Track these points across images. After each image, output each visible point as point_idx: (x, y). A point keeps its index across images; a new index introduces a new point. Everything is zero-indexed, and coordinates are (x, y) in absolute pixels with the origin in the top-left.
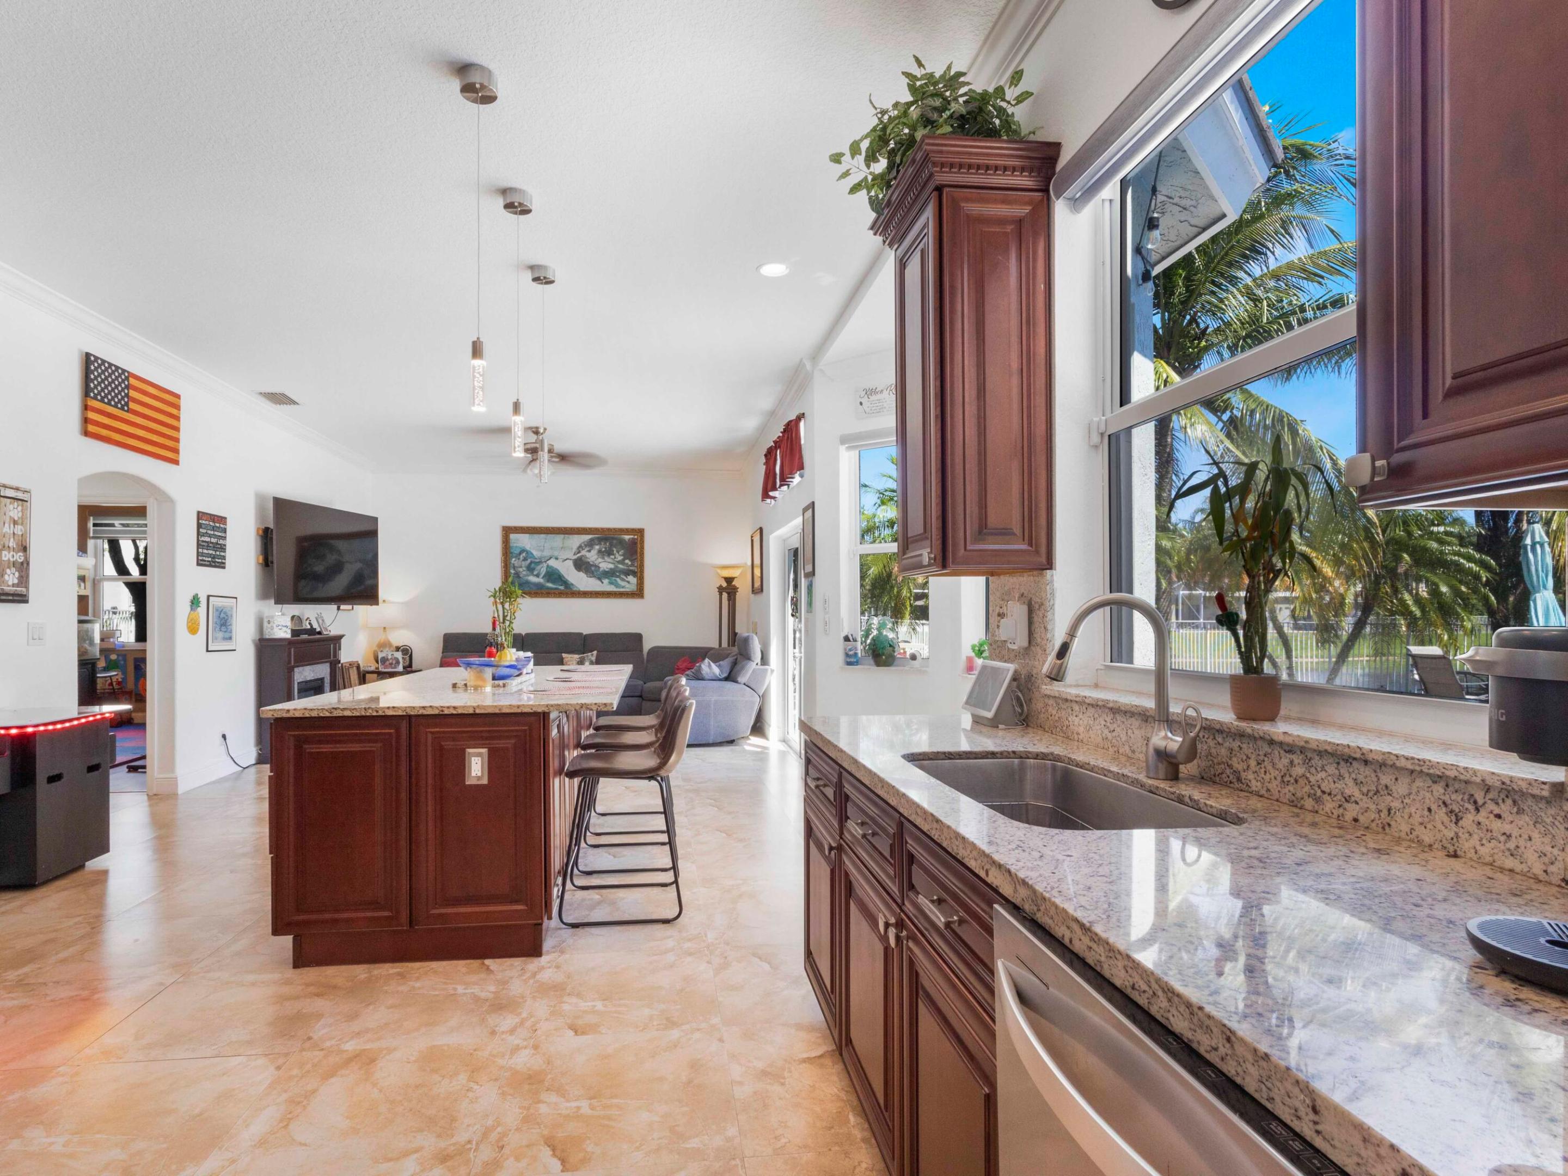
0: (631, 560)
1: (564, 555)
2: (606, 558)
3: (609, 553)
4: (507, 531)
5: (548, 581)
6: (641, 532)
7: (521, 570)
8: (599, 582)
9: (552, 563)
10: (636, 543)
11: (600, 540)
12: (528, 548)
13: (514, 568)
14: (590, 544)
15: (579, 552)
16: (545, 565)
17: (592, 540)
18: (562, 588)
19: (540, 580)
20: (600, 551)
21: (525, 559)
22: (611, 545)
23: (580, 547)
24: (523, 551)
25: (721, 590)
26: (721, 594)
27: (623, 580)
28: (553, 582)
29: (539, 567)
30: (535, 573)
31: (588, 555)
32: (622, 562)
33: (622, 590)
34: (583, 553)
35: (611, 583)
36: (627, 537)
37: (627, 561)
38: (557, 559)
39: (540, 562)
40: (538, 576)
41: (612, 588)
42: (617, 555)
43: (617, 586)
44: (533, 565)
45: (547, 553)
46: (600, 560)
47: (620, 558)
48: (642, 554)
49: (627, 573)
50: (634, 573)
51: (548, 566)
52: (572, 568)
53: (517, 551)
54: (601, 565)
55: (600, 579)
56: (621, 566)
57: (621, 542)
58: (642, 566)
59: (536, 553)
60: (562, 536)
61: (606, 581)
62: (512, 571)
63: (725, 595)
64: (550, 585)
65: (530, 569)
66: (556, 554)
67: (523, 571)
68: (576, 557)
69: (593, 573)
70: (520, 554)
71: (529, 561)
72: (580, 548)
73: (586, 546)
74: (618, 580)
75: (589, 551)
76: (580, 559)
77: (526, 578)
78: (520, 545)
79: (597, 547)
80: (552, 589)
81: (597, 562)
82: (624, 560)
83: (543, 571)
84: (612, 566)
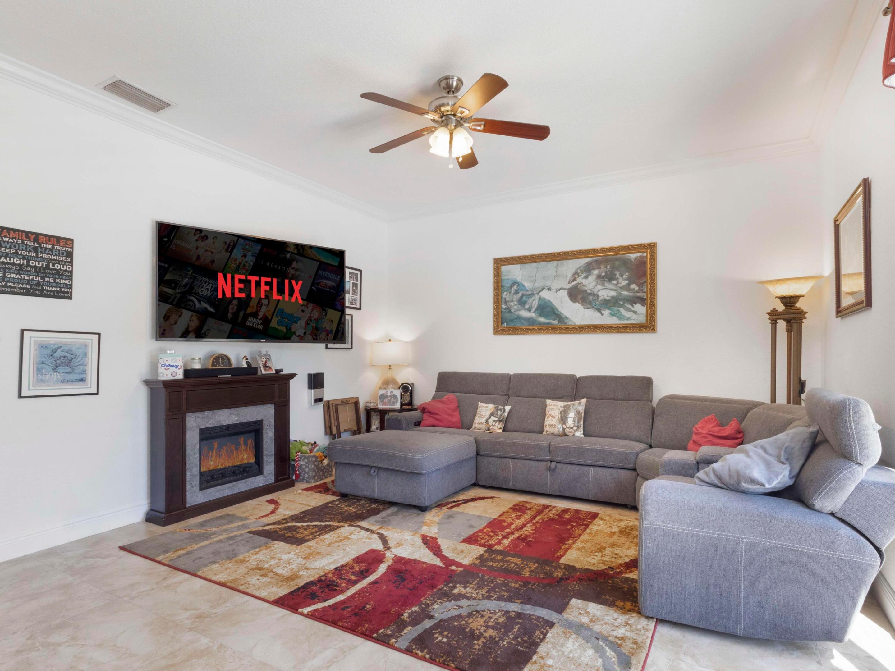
0: (638, 285)
1: (556, 285)
2: (607, 285)
3: (610, 277)
4: (499, 263)
5: (540, 316)
6: (651, 247)
7: (512, 304)
8: (598, 314)
9: (545, 294)
10: (645, 263)
11: (598, 263)
12: (519, 279)
13: (506, 302)
14: (588, 269)
15: (574, 280)
16: (537, 297)
17: (589, 264)
18: (555, 322)
19: (532, 315)
20: (599, 277)
21: (516, 292)
22: (613, 268)
23: (576, 273)
24: (515, 283)
25: (774, 316)
26: (774, 323)
27: (628, 310)
28: (546, 316)
29: (530, 301)
30: (527, 307)
31: (584, 282)
32: (627, 288)
33: (626, 322)
34: (579, 280)
35: (612, 315)
36: (633, 256)
37: (633, 286)
38: (549, 289)
39: (532, 295)
40: (529, 310)
41: (614, 321)
42: (620, 280)
43: (620, 317)
44: (524, 298)
45: (538, 284)
46: (599, 287)
47: (624, 283)
48: (653, 275)
49: (633, 301)
50: (642, 301)
51: (540, 298)
52: (567, 298)
53: (508, 285)
54: (600, 294)
55: (599, 310)
56: (625, 293)
57: (626, 263)
58: (653, 291)
59: (527, 285)
60: (555, 263)
61: (606, 312)
62: (504, 306)
63: (782, 325)
64: (542, 320)
65: (522, 303)
66: (548, 283)
67: (514, 306)
68: (570, 286)
69: (590, 303)
70: (511, 286)
71: (520, 294)
72: (576, 275)
73: (582, 272)
74: (622, 310)
75: (586, 277)
76: (575, 287)
77: (517, 313)
78: (511, 277)
79: (596, 272)
80: (544, 324)
81: (595, 291)
82: (629, 285)
83: (535, 304)
84: (614, 293)
